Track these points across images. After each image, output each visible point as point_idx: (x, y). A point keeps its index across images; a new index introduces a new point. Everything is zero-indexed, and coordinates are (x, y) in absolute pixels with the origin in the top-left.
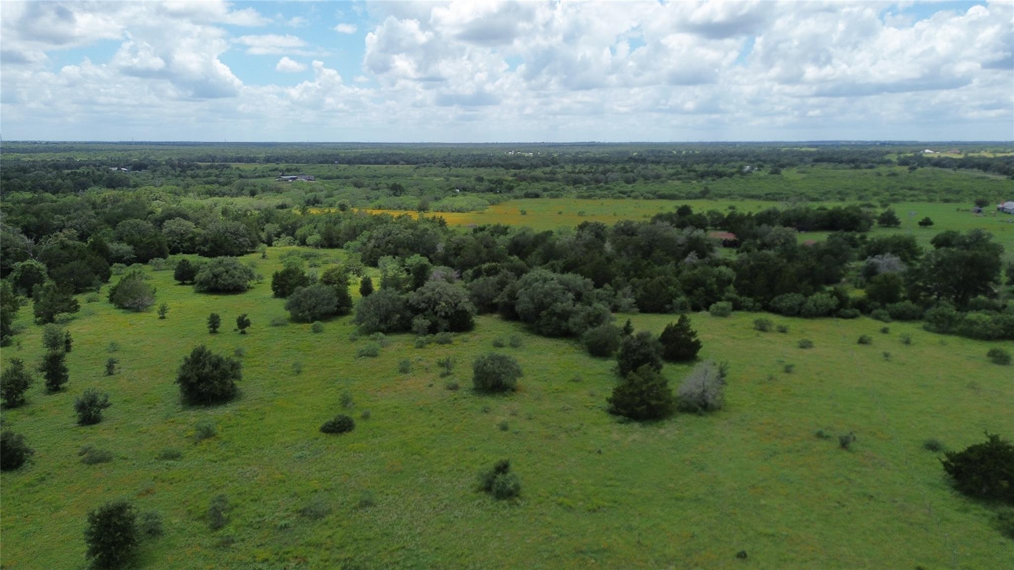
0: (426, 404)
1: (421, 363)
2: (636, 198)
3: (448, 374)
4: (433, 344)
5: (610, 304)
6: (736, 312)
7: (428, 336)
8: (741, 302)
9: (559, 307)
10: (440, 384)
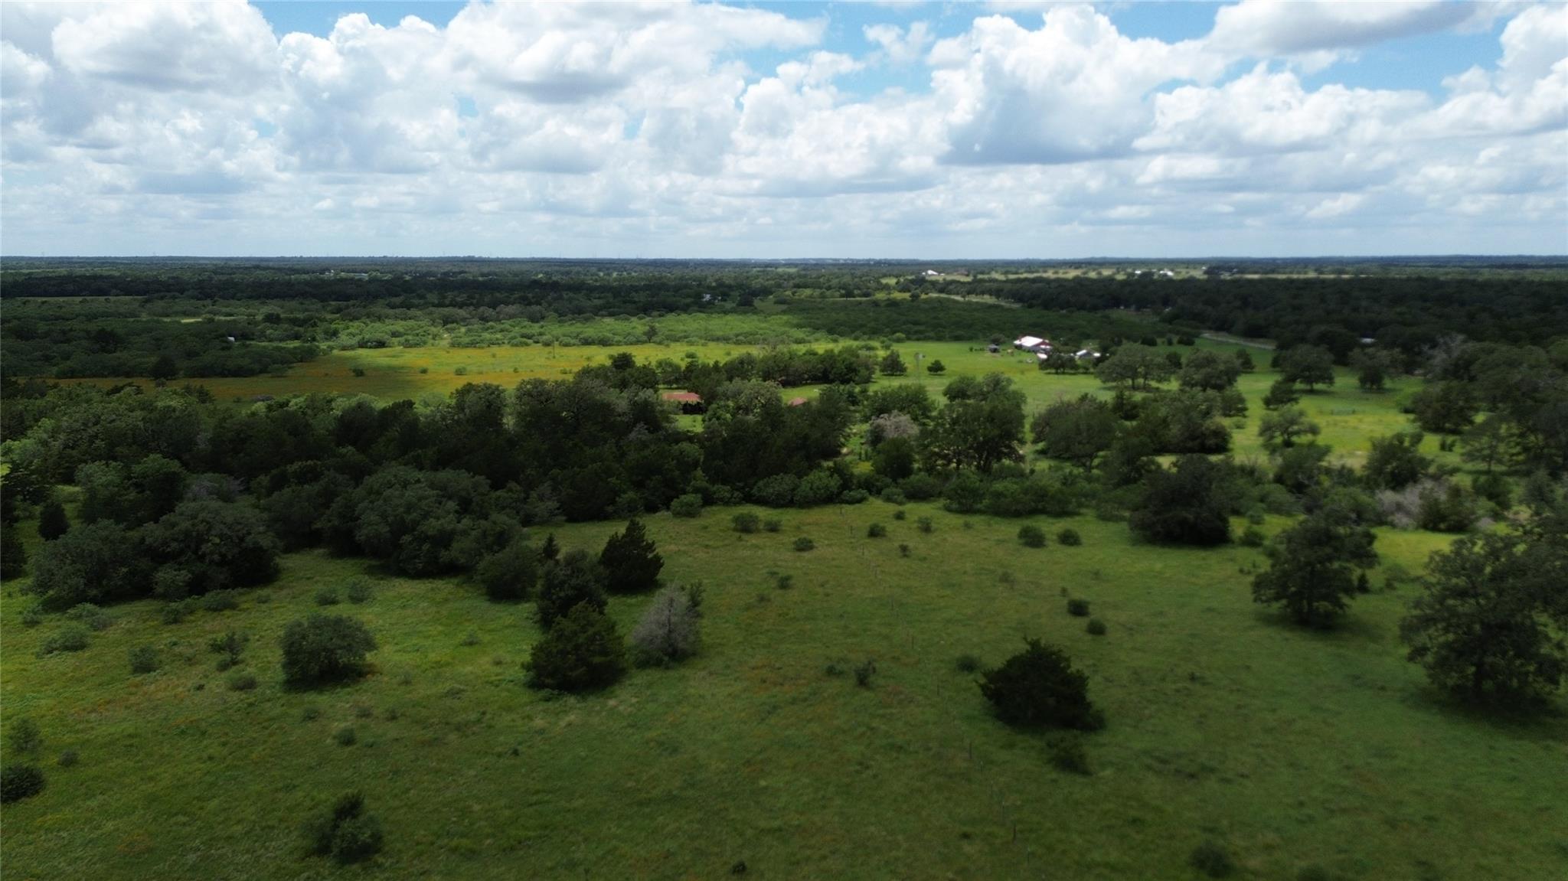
0: (192, 722)
1: (177, 650)
2: (547, 344)
3: (234, 663)
4: (200, 613)
5: (518, 513)
6: (708, 509)
7: (188, 600)
8: (715, 493)
9: (432, 526)
10: (218, 684)
